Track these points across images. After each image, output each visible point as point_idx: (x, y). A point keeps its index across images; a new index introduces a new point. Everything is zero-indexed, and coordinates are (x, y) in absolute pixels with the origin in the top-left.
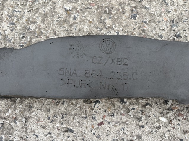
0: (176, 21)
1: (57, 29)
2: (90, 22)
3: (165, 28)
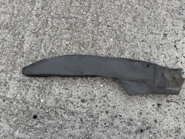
0: (109, 48)
1: (63, 52)
2: (76, 49)
3: (105, 51)
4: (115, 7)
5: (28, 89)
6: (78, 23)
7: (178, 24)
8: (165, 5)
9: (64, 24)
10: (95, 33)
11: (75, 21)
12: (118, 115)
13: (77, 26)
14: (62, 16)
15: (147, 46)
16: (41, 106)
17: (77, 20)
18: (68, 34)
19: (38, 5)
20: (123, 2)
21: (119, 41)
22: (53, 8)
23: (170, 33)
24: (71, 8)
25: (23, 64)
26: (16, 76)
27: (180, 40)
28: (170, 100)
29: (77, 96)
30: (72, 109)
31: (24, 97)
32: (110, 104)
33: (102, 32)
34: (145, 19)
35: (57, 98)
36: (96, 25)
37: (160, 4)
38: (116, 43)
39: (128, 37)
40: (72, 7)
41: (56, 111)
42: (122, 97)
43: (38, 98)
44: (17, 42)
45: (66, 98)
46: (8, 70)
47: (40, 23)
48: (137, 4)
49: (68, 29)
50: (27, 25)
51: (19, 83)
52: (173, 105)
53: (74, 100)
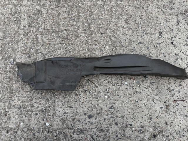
4: (105, 12)
5: (31, 115)
6: (70, 35)
7: (171, 20)
8: (155, 2)
9: (56, 38)
10: (90, 44)
11: (67, 34)
12: (128, 125)
13: (69, 39)
14: (52, 30)
15: (145, 48)
16: (47, 130)
17: (69, 32)
18: (61, 49)
19: (24, 23)
20: (112, 5)
21: (115, 47)
22: (41, 23)
23: (165, 30)
24: (59, 21)
25: (20, 88)
26: (15, 104)
27: (176, 35)
28: (176, 99)
29: (83, 113)
30: (81, 127)
31: (28, 125)
32: (118, 114)
33: (96, 41)
34: (138, 20)
35: (62, 119)
36: (89, 35)
37: (150, 2)
38: (113, 50)
39: (124, 42)
40: (61, 19)
41: (64, 132)
42: (129, 105)
43: (42, 122)
44: (9, 67)
45: (72, 116)
46: (5, 98)
47: (30, 42)
48: (127, 6)
49: (61, 43)
50: (16, 47)
51: (20, 110)
52: (181, 104)
53: (81, 117)
